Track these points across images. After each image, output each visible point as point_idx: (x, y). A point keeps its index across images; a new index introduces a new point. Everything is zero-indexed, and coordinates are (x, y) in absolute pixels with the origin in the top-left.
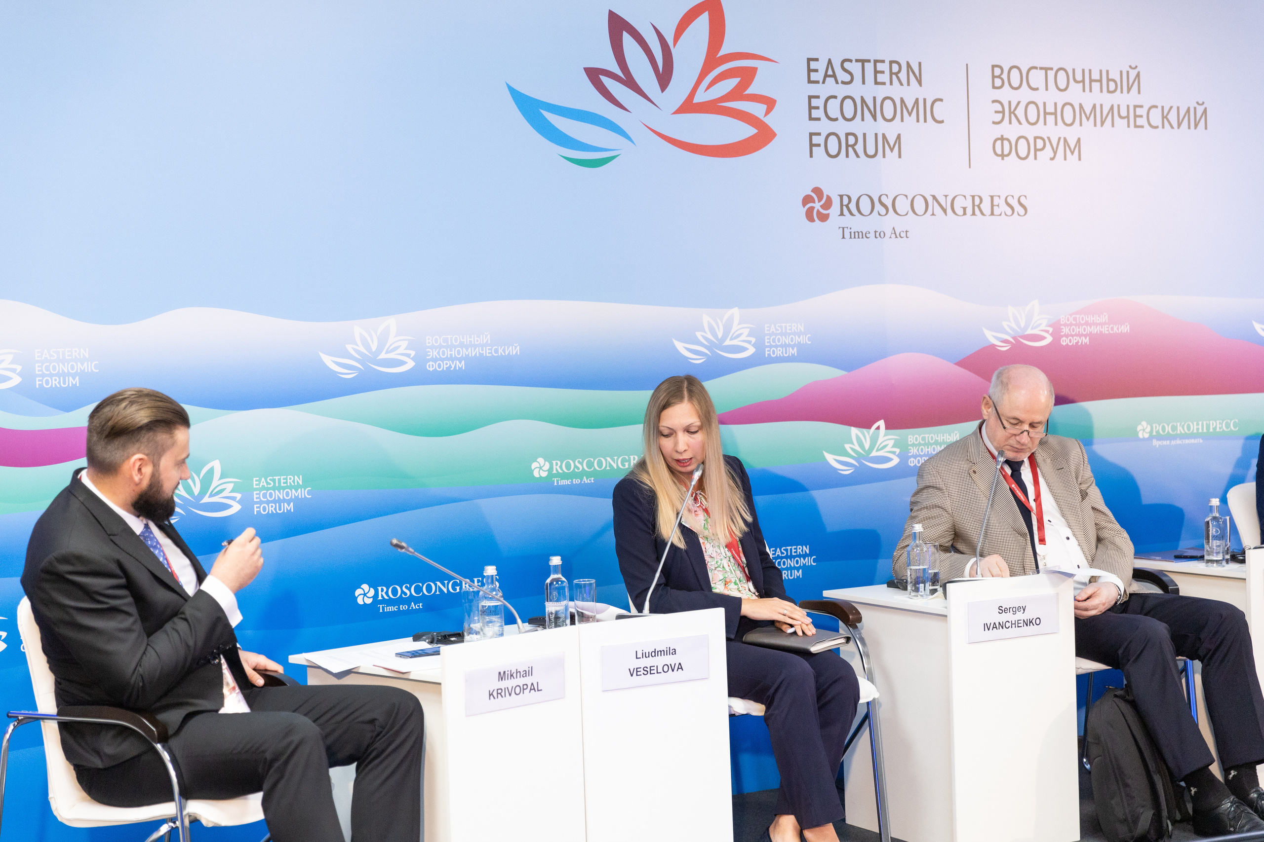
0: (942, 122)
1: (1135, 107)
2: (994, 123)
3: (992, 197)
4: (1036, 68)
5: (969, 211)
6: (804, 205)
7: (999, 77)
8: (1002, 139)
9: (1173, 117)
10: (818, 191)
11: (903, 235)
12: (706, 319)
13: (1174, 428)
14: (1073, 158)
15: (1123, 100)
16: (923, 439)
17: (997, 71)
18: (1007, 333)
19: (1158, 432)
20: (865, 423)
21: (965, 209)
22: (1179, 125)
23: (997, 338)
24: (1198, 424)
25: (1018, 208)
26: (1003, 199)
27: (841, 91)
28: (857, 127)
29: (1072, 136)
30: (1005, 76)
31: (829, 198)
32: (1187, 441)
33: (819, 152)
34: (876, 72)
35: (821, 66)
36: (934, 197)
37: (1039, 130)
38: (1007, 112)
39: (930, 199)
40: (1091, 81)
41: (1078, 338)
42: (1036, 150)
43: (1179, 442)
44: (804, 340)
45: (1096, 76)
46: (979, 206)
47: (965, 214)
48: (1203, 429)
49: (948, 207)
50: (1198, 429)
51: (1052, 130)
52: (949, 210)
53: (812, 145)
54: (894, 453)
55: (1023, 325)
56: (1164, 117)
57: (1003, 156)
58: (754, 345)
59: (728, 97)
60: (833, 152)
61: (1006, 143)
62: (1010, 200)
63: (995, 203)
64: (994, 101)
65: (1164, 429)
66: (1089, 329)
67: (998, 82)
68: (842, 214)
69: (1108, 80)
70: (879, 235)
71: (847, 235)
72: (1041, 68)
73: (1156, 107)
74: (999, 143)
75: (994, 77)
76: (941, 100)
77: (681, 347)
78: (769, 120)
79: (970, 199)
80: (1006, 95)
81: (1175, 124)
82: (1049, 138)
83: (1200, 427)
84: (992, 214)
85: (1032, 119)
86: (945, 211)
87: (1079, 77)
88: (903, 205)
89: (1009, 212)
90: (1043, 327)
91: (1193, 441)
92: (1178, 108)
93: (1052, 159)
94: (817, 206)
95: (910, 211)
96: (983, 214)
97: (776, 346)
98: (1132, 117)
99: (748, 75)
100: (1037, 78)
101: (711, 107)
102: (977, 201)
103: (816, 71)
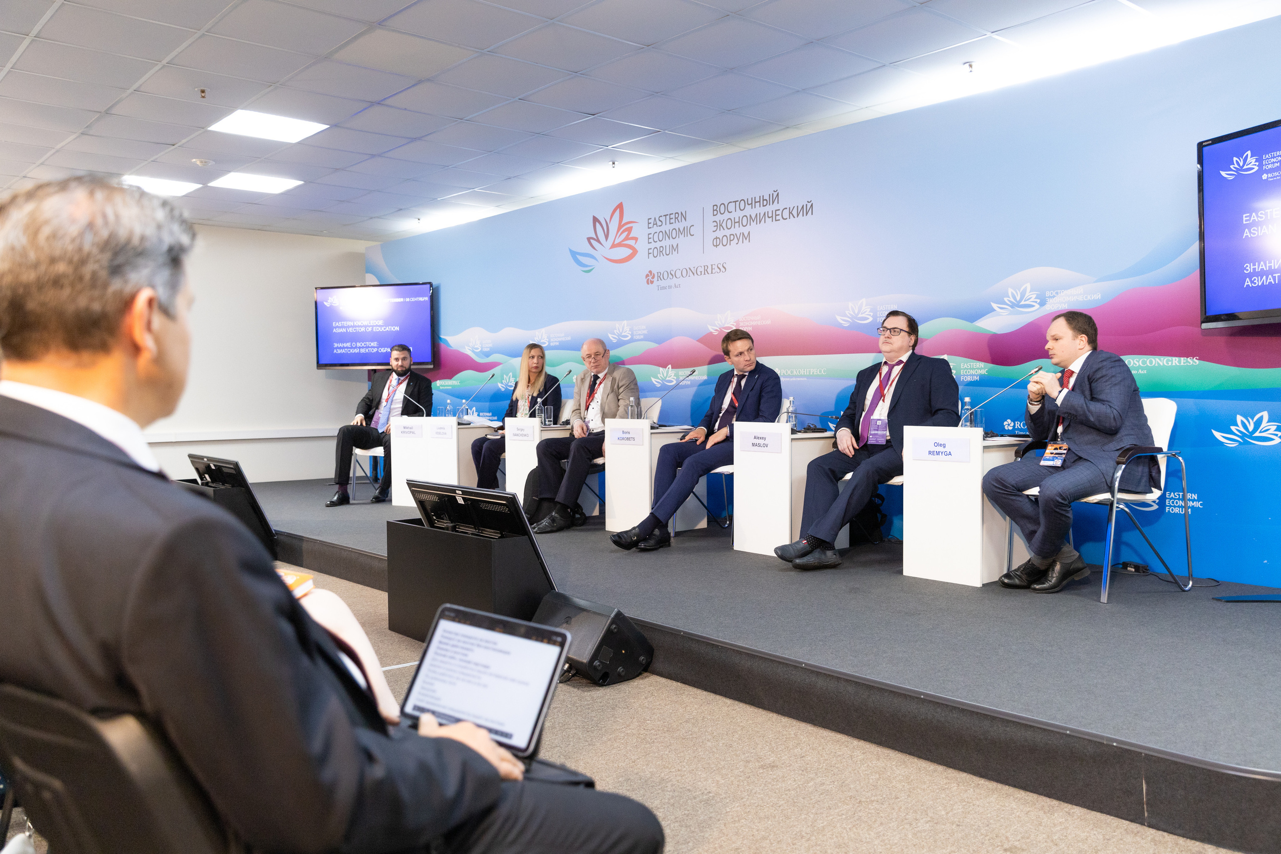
0: (693, 235)
1: (776, 211)
2: (713, 231)
3: (712, 265)
4: (731, 202)
5: (703, 273)
6: (646, 278)
7: (716, 210)
8: (717, 238)
9: (795, 213)
10: (650, 272)
11: (678, 286)
12: (617, 325)
13: (792, 372)
14: (746, 242)
15: (770, 208)
16: (685, 373)
17: (715, 207)
18: (717, 326)
19: (784, 374)
20: (665, 366)
21: (701, 272)
22: (798, 215)
23: (713, 329)
24: (804, 371)
25: (723, 269)
26: (716, 266)
27: (658, 229)
28: (663, 244)
29: (745, 231)
30: (718, 209)
31: (654, 274)
32: (799, 379)
33: (651, 255)
34: (670, 219)
35: (652, 221)
36: (690, 268)
37: (732, 231)
38: (719, 225)
39: (688, 270)
40: (755, 202)
41: (747, 328)
42: (730, 241)
43: (794, 379)
44: (645, 332)
45: (757, 200)
46: (707, 270)
47: (701, 274)
48: (807, 373)
49: (695, 272)
50: (804, 373)
51: (737, 230)
52: (695, 274)
53: (649, 254)
54: (674, 379)
55: (723, 322)
56: (790, 213)
57: (717, 246)
58: (631, 335)
59: (624, 240)
60: (655, 255)
61: (718, 239)
62: (719, 266)
63: (713, 268)
64: (713, 222)
65: (787, 372)
66: (752, 323)
67: (715, 212)
68: (658, 280)
69: (763, 200)
70: (670, 287)
71: (659, 289)
72: (733, 202)
73: (786, 208)
74: (715, 240)
75: (714, 210)
76: (693, 226)
77: (610, 336)
78: (635, 246)
79: (703, 267)
80: (719, 217)
81: (795, 215)
82: (736, 234)
83: (805, 372)
84: (712, 273)
85: (729, 227)
86: (694, 274)
87: (750, 202)
88: (678, 274)
89: (719, 271)
90: (732, 323)
91: (801, 379)
92: (798, 206)
93: (737, 244)
94: (650, 278)
95: (681, 276)
96: (708, 273)
97: (637, 335)
98: (774, 217)
99: (630, 230)
100: (731, 207)
101: (620, 245)
102: (706, 267)
103: (651, 223)
